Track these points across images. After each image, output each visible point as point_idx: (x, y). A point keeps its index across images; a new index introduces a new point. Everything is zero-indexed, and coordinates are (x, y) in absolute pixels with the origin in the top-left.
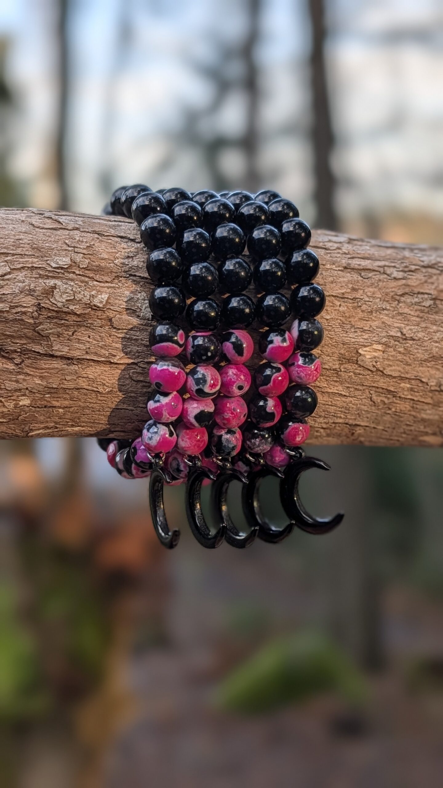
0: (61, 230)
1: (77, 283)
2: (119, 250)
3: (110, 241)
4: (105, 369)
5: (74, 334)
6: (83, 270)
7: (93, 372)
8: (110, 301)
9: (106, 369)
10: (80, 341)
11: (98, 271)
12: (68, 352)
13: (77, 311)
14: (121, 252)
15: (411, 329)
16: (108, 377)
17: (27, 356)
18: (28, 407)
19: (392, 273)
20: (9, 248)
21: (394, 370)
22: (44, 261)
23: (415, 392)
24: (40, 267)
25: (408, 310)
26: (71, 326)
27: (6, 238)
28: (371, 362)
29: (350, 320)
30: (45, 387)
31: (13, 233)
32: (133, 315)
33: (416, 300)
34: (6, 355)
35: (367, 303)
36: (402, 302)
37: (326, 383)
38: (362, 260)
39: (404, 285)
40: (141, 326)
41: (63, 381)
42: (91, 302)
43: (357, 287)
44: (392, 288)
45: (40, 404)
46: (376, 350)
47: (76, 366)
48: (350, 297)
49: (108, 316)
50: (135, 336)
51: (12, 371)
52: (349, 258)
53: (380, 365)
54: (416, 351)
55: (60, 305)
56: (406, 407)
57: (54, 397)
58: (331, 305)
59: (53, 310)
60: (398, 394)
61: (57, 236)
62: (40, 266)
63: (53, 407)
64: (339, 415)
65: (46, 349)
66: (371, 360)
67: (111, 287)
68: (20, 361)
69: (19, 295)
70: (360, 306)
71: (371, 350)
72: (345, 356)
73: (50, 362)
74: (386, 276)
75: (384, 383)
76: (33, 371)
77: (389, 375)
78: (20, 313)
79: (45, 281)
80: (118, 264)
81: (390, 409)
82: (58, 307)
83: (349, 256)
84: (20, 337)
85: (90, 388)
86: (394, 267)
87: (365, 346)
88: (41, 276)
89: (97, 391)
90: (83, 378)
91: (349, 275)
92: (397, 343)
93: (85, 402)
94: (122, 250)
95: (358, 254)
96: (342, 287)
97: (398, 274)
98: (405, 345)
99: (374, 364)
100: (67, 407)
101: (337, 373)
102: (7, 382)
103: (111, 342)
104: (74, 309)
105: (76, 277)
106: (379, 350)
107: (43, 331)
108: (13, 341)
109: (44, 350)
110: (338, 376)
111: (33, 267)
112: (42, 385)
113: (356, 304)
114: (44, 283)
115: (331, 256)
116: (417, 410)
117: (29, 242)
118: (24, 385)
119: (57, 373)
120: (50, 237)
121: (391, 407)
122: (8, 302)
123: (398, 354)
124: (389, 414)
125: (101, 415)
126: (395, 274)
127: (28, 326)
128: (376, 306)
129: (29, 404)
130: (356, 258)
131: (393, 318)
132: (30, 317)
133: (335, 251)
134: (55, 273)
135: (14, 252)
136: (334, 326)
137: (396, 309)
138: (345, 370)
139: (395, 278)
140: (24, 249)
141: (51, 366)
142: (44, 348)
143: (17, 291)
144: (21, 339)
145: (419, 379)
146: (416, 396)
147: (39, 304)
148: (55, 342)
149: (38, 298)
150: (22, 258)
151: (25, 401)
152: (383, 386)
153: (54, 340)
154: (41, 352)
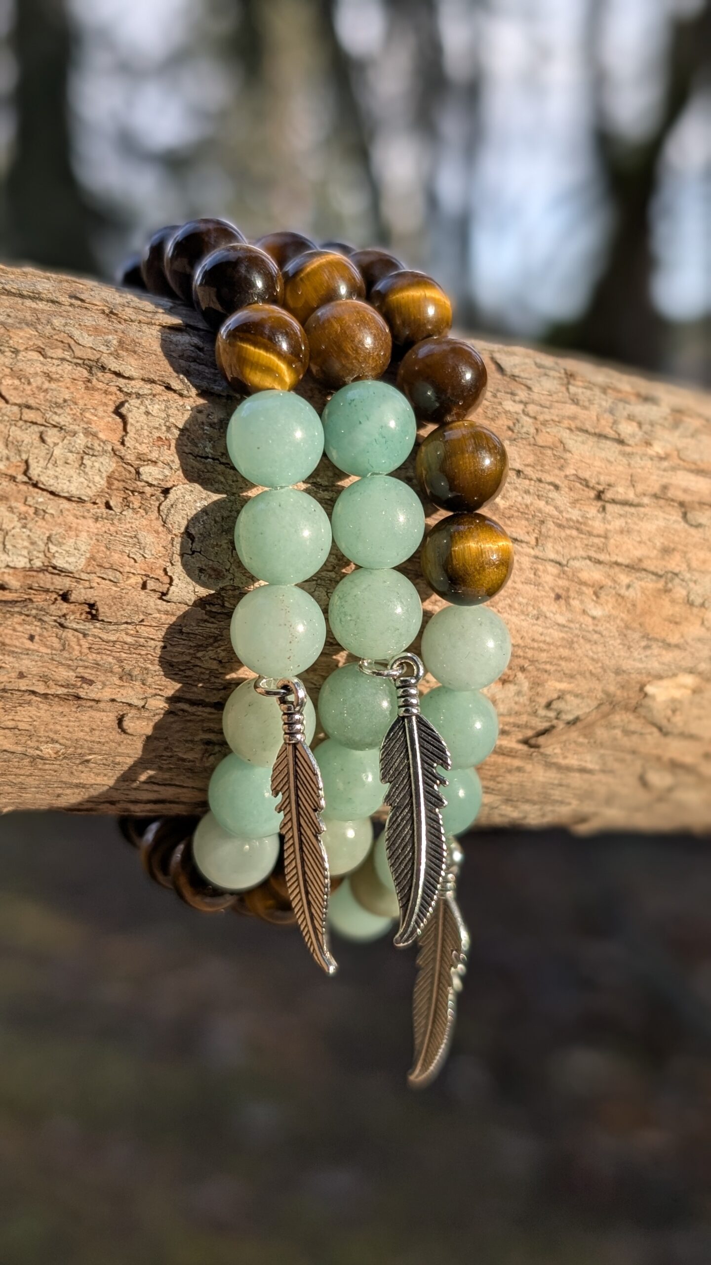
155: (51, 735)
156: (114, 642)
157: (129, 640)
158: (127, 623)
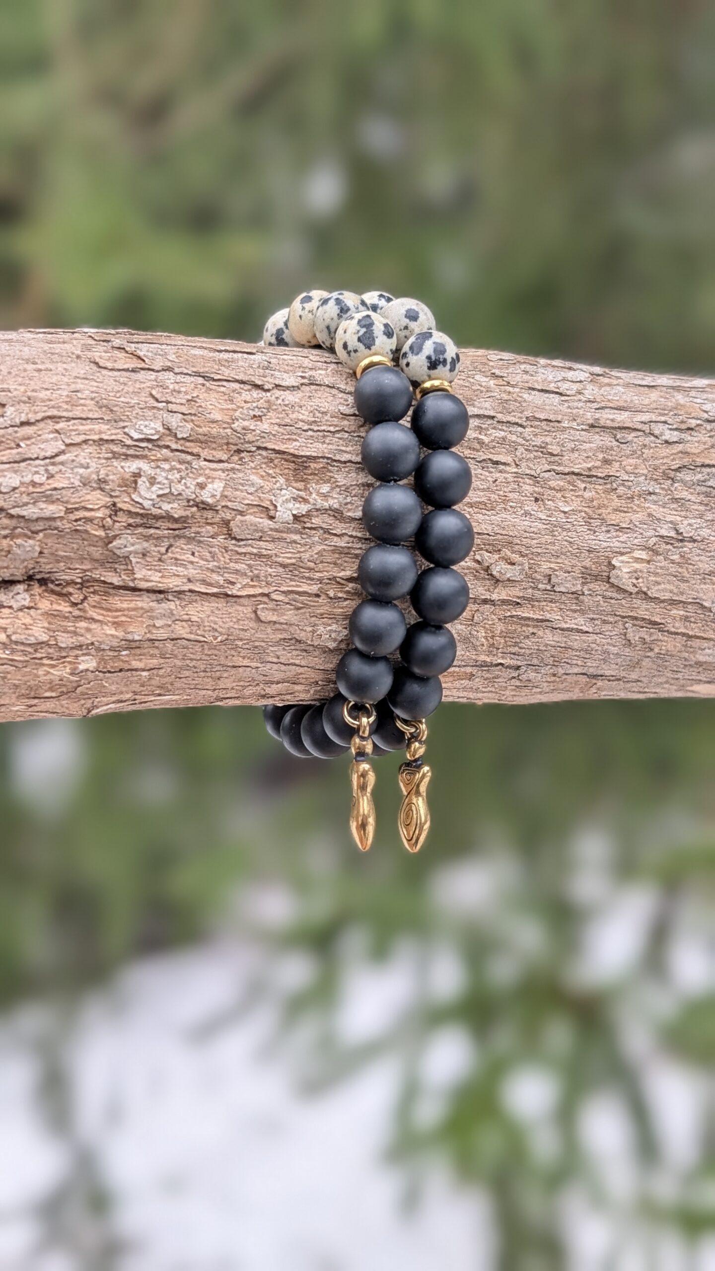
0: (142, 372)
1: (174, 465)
2: (238, 404)
3: (222, 389)
4: (216, 605)
5: (170, 551)
6: (182, 442)
7: (198, 612)
8: (226, 493)
9: (220, 606)
10: (179, 562)
11: (206, 442)
12: (160, 582)
13: (176, 513)
14: (242, 408)
15: (690, 525)
16: (221, 618)
17: (92, 590)
18: (92, 672)
19: (662, 434)
20: (60, 407)
21: (664, 590)
22: (120, 428)
23: (691, 622)
24: (112, 441)
25: (686, 493)
26: (165, 537)
27: (54, 390)
28: (630, 578)
29: (600, 511)
30: (122, 640)
31: (65, 379)
32: (262, 516)
33: (699, 476)
34: (57, 589)
35: (626, 483)
36: (679, 482)
37: (559, 613)
38: (616, 411)
39: (681, 452)
40: (275, 533)
41: (151, 628)
42: (197, 496)
43: (610, 457)
44: (663, 458)
45: (112, 667)
46: (638, 560)
47: (172, 603)
48: (600, 475)
49: (223, 520)
50: (266, 549)
51: (67, 615)
52: (596, 409)
53: (643, 582)
54: (697, 558)
55: (147, 504)
56: (675, 646)
57: (135, 655)
58: (571, 487)
59: (137, 514)
60: (666, 627)
61: (138, 383)
62: (113, 437)
63: (132, 670)
64: (575, 662)
65: (124, 577)
66: (630, 575)
67: (228, 470)
68: (81, 597)
69: (81, 490)
70: (616, 489)
71: (631, 560)
72: (591, 570)
73: (130, 599)
74: (652, 438)
75: (647, 610)
76: (103, 615)
77: (655, 598)
78: (83, 520)
79: (123, 464)
80: (239, 429)
81: (651, 650)
82: (144, 508)
83: (595, 405)
84: (82, 559)
85: (192, 637)
86: (665, 422)
87: (622, 554)
88: (117, 456)
89: (204, 641)
90: (182, 621)
91: (597, 437)
92: (669, 547)
93: (183, 659)
94: (243, 404)
95: (609, 401)
96: (587, 457)
97: (671, 434)
98: (681, 549)
99: (635, 581)
100: (154, 669)
101: (577, 598)
102: (59, 634)
103: (228, 561)
104: (169, 510)
105: (172, 454)
106: (642, 559)
107: (120, 548)
108: (69, 565)
109: (120, 579)
110: (579, 602)
111: (101, 439)
112: (117, 637)
113: (609, 486)
114: (122, 467)
115: (569, 407)
116: (692, 650)
117: (94, 395)
118: (89, 638)
119: (141, 617)
120: (125, 384)
121: (653, 646)
122: (62, 502)
123: (671, 565)
124: (649, 657)
125: (208, 677)
126: (669, 435)
127: (97, 542)
128: (638, 488)
129: (94, 668)
130: (607, 408)
131: (664, 507)
132: (100, 527)
133: (575, 398)
134: (138, 449)
135: (70, 415)
136: (575, 523)
137: (669, 492)
138: (590, 592)
139: (667, 442)
140: (85, 408)
141: (132, 605)
142: (120, 576)
143: (77, 483)
144: (82, 563)
145: (698, 603)
146: (692, 629)
147: (114, 505)
148: (138, 565)
149: (113, 494)
150: (82, 425)
151: (88, 663)
152: (645, 614)
153: (137, 562)
154: (116, 581)
155: (212, 625)
156: (245, 554)
157: (255, 551)
158: (251, 539)
